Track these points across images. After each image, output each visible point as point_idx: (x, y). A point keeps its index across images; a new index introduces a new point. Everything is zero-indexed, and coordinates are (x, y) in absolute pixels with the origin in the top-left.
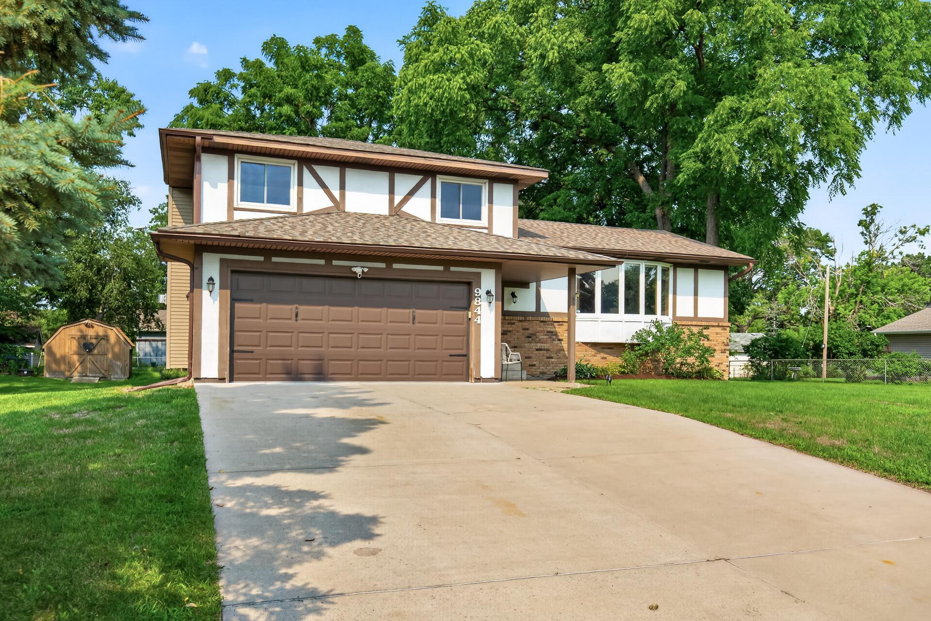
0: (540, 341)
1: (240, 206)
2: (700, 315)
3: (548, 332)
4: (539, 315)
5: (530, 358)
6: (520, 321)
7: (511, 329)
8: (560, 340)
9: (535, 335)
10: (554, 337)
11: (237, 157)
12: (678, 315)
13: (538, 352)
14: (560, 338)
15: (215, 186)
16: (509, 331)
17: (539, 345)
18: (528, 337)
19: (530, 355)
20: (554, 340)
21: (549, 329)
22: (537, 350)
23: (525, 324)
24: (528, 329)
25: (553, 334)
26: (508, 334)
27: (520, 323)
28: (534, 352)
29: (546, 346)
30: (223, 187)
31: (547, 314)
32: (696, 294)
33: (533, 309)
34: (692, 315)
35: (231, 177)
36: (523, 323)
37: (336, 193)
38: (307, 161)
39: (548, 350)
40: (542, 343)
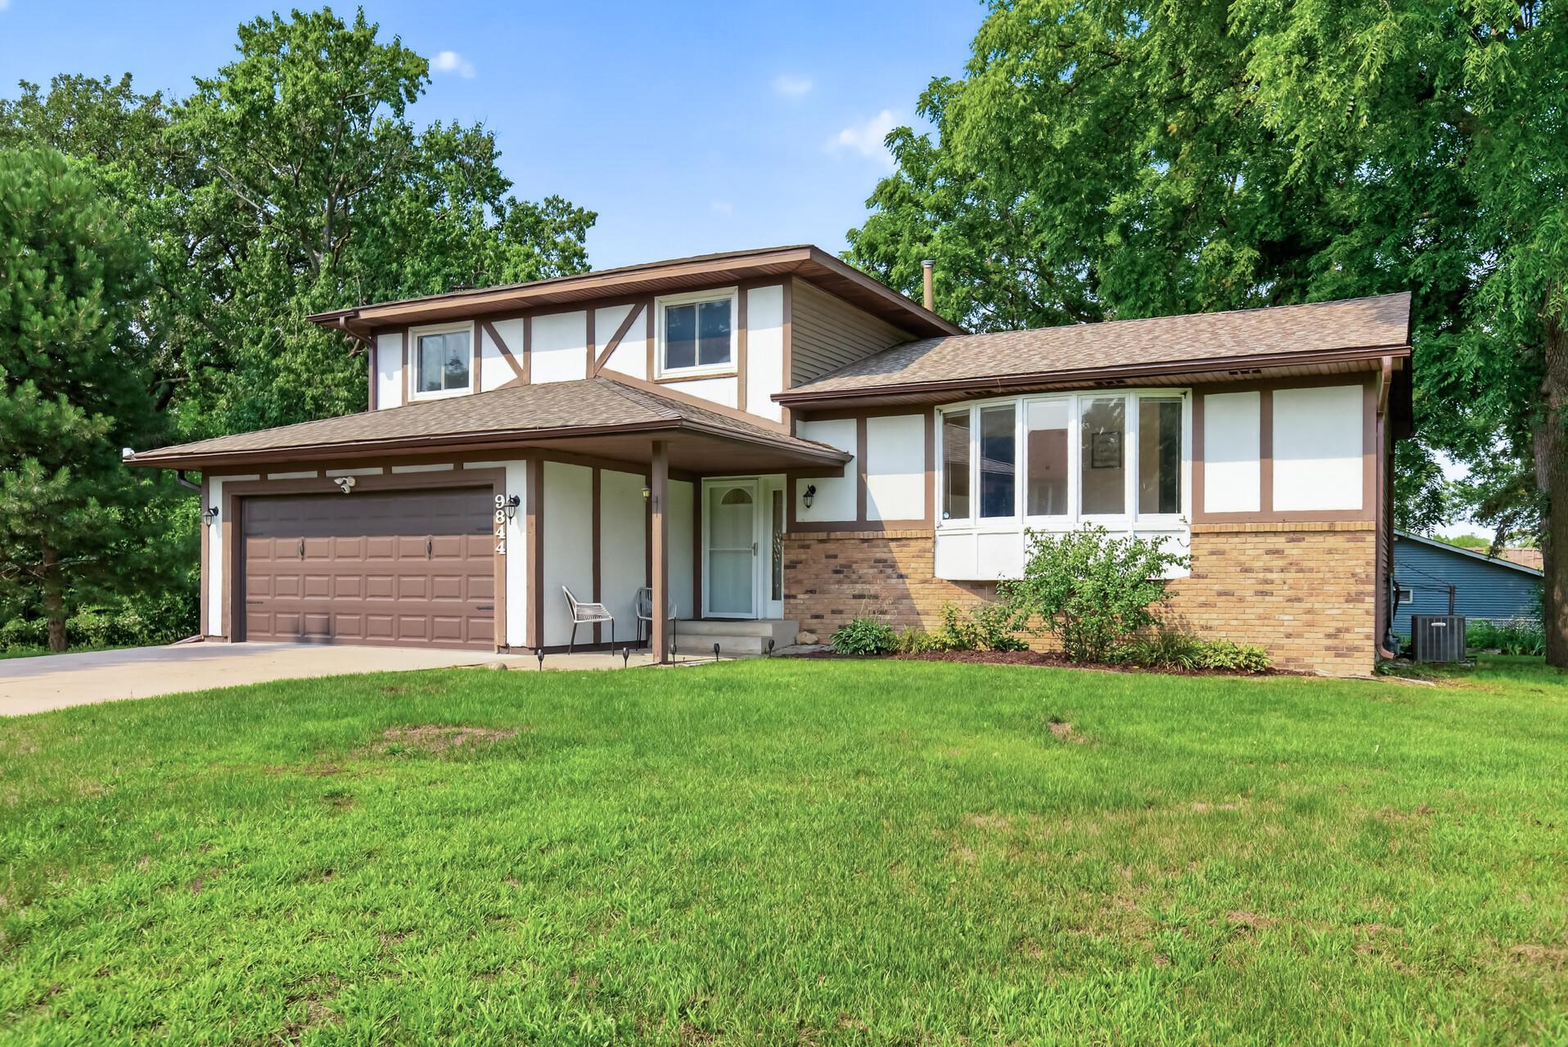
0: (861, 579)
1: (416, 399)
2: (1279, 505)
3: (878, 561)
4: (864, 526)
5: (841, 612)
6: (821, 541)
7: (804, 557)
8: (901, 576)
9: (850, 567)
10: (889, 571)
11: (411, 330)
12: (1210, 507)
13: (854, 601)
14: (904, 572)
15: (390, 377)
16: (801, 562)
17: (859, 588)
18: (836, 572)
19: (841, 608)
20: (889, 577)
21: (878, 556)
22: (855, 597)
23: (831, 547)
24: (835, 557)
25: (886, 566)
26: (799, 566)
27: (821, 546)
28: (847, 601)
29: (873, 589)
30: (398, 374)
31: (878, 525)
32: (1266, 452)
33: (851, 515)
34: (1255, 507)
35: (405, 362)
36: (827, 546)
37: (519, 358)
38: (485, 318)
39: (876, 597)
40: (864, 582)
